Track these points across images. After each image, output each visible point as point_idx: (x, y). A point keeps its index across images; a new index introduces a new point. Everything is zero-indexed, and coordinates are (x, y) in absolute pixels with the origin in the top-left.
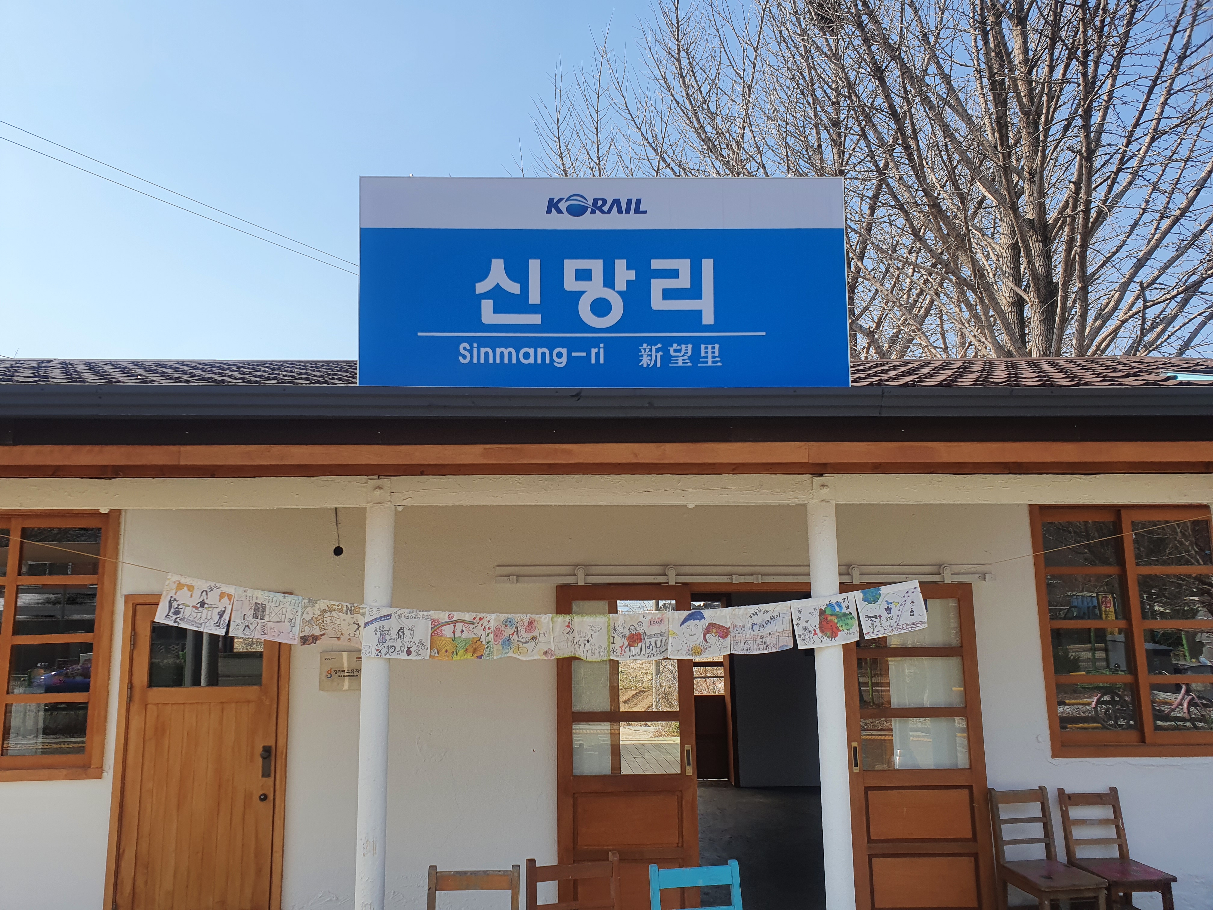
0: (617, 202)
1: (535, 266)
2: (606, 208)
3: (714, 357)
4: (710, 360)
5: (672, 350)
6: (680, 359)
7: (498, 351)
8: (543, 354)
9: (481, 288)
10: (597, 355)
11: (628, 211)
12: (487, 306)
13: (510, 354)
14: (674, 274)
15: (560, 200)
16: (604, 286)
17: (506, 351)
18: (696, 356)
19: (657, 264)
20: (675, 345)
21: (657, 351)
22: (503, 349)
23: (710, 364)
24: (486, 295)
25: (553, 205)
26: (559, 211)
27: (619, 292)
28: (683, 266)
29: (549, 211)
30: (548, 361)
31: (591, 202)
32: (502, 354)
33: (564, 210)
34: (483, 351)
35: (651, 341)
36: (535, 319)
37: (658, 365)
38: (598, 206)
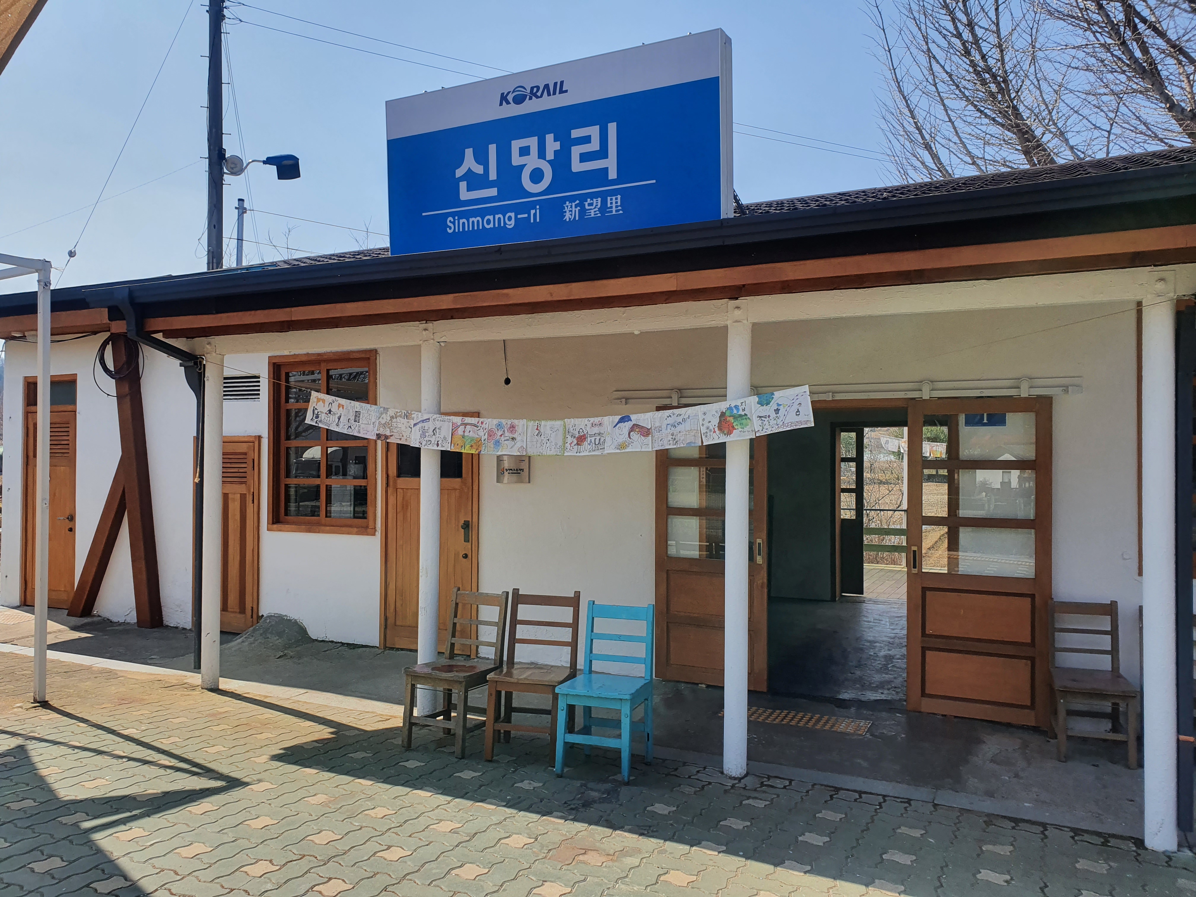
0: (547, 86)
1: (492, 149)
2: (539, 94)
3: (617, 207)
4: (614, 209)
5: (586, 204)
6: (592, 211)
7: (471, 220)
8: (499, 219)
9: (460, 173)
10: (535, 214)
11: (554, 93)
12: (463, 185)
13: (478, 221)
14: (587, 140)
15: (509, 93)
16: (539, 158)
17: (475, 220)
18: (604, 208)
19: (576, 133)
20: (589, 200)
21: (576, 206)
22: (473, 219)
23: (614, 213)
24: (462, 179)
25: (504, 98)
26: (508, 103)
27: (548, 161)
28: (594, 131)
29: (501, 104)
30: (502, 225)
31: (529, 91)
32: (473, 222)
33: (511, 100)
34: (461, 221)
35: (572, 199)
36: (493, 192)
37: (577, 218)
38: (534, 93)
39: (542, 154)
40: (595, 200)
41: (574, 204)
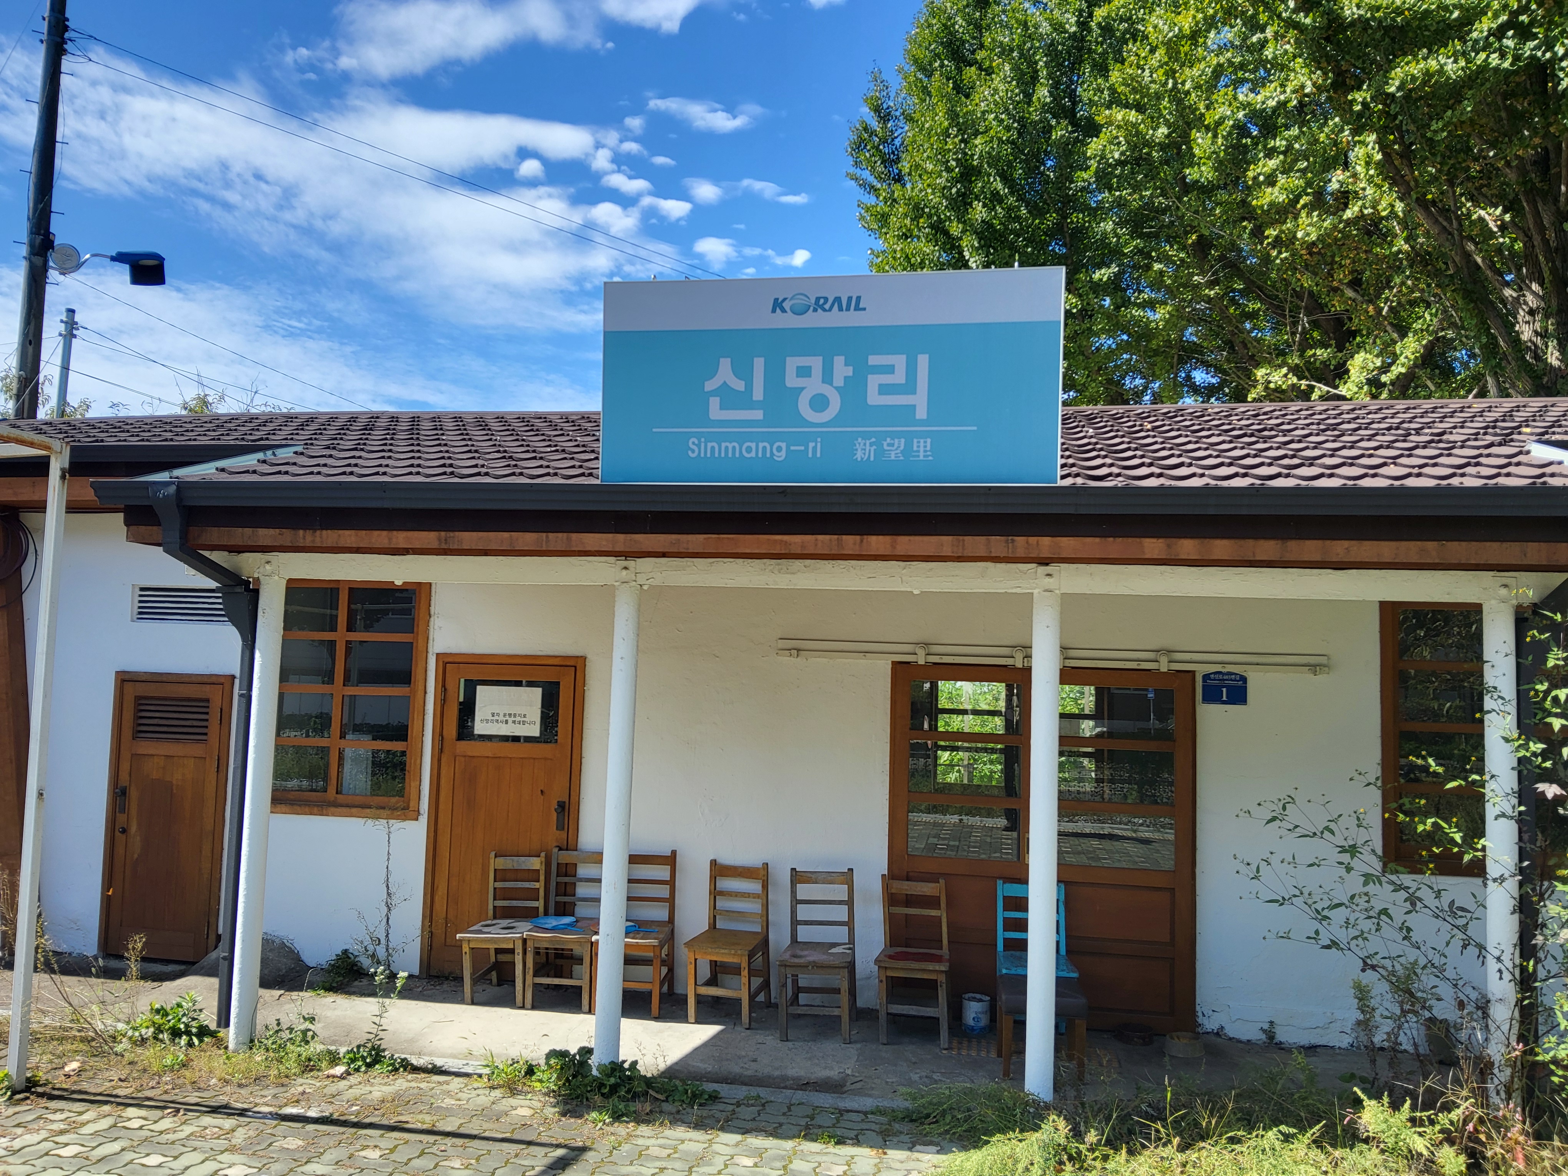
0: (838, 300)
1: (759, 363)
2: (827, 306)
3: (925, 451)
4: (922, 454)
5: (885, 444)
6: (893, 453)
7: (724, 445)
8: (764, 448)
9: (709, 386)
10: (815, 448)
11: (848, 309)
12: (714, 402)
13: (734, 448)
14: (890, 369)
15: (785, 299)
16: (823, 382)
17: (730, 446)
18: (908, 450)
19: (873, 360)
20: (888, 440)
21: (871, 445)
22: (728, 444)
23: (921, 458)
24: (713, 393)
25: (778, 305)
26: (784, 311)
27: (836, 388)
28: (899, 361)
29: (774, 311)
30: (768, 455)
31: (813, 301)
32: (727, 448)
33: (787, 308)
34: (709, 445)
35: (866, 436)
36: (758, 415)
37: (872, 459)
38: (820, 304)
39: (827, 377)
40: (896, 441)
41: (868, 442)
